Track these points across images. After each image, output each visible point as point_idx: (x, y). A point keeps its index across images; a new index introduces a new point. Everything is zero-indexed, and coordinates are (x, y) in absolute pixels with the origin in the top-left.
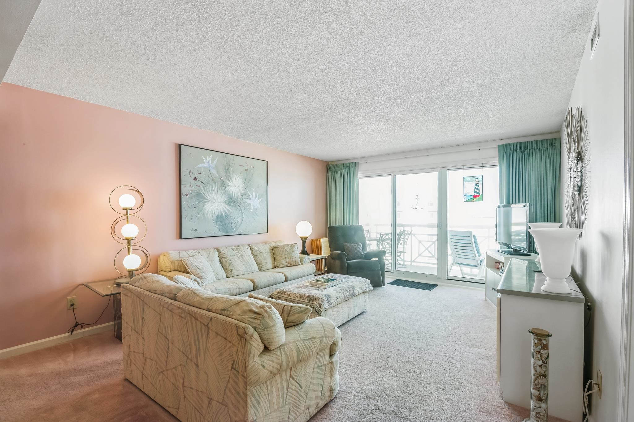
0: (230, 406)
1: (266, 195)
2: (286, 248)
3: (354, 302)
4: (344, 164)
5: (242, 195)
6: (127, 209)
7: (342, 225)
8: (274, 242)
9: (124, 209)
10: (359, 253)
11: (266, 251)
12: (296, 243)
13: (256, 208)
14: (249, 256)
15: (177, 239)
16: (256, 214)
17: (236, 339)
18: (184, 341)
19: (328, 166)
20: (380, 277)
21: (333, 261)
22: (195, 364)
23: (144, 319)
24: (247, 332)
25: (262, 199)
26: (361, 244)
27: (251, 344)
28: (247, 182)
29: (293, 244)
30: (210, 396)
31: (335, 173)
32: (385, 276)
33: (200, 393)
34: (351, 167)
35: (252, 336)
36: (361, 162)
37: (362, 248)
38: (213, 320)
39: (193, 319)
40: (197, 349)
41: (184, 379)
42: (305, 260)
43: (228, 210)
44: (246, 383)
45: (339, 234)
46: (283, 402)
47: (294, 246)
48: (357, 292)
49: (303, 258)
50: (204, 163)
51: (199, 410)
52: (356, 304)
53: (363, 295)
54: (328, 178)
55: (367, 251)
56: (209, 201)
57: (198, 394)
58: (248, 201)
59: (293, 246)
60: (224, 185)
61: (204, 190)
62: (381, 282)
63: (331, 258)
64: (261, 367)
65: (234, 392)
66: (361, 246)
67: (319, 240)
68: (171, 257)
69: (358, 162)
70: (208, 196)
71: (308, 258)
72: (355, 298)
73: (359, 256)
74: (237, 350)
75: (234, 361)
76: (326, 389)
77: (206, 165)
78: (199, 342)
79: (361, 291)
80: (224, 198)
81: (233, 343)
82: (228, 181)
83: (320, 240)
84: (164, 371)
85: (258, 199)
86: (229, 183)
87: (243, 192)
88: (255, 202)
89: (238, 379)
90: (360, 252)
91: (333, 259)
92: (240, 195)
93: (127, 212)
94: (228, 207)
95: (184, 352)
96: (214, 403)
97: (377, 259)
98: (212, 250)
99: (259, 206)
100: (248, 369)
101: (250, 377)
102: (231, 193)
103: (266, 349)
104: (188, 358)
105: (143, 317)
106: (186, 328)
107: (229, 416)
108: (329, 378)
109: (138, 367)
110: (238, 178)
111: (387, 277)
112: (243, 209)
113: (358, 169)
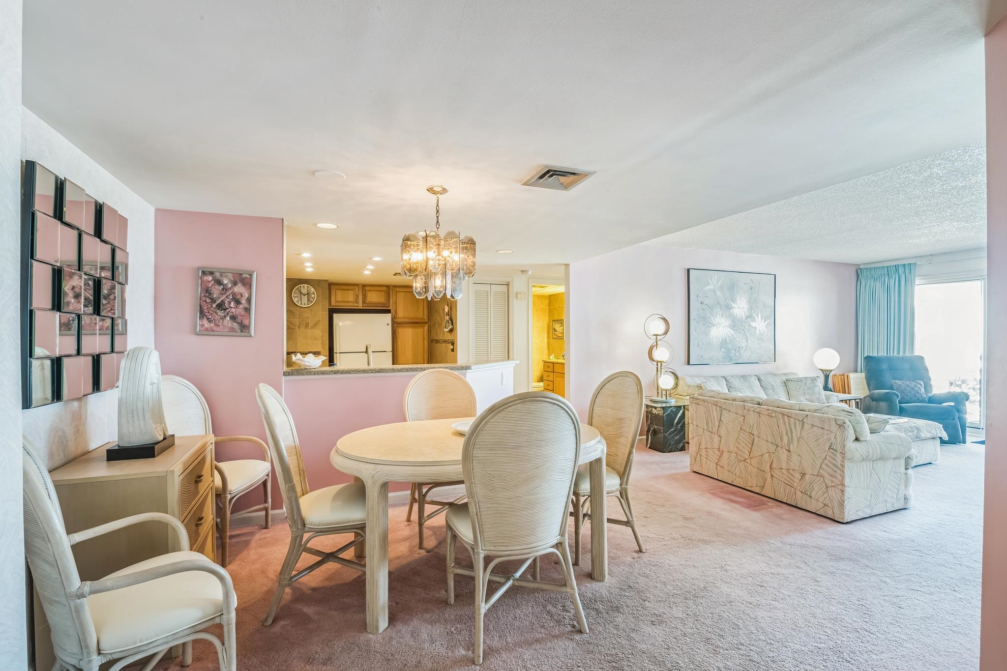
0: (826, 475)
1: (774, 316)
2: (805, 382)
3: (919, 447)
4: (887, 267)
5: (747, 318)
6: (656, 335)
7: (886, 355)
8: (785, 374)
9: (654, 335)
10: (918, 395)
11: (778, 384)
12: (818, 377)
13: (762, 332)
14: (759, 387)
15: (685, 364)
16: (762, 339)
17: (834, 428)
18: (773, 434)
19: (859, 271)
20: (958, 430)
21: (874, 402)
22: (786, 450)
23: (722, 422)
24: (845, 422)
25: (768, 321)
26: (922, 383)
27: (848, 431)
28: (753, 304)
29: (814, 378)
30: (803, 471)
31: (872, 280)
32: (967, 433)
33: (791, 471)
34: (901, 270)
35: (849, 426)
36: (920, 263)
37: (925, 389)
38: (808, 417)
39: (786, 417)
40: (789, 439)
41: (772, 462)
42: (832, 398)
43: (732, 335)
44: (843, 458)
45: (884, 366)
46: (867, 485)
47: (816, 379)
48: (923, 435)
49: (830, 396)
50: (710, 285)
51: (789, 483)
52: (921, 449)
53: (931, 440)
54: (858, 288)
55: (933, 393)
56: (714, 325)
57: (789, 473)
58: (753, 324)
59: (814, 380)
60: (728, 307)
61: (710, 314)
62: (959, 436)
63: (870, 400)
64: (855, 450)
65: (831, 465)
66: (923, 384)
67: (846, 375)
68: (687, 381)
69: (916, 264)
70: (713, 320)
71: (837, 396)
72: (920, 442)
73: (919, 399)
74: (836, 435)
75: (832, 443)
76: (901, 496)
77: (711, 287)
78: (792, 433)
79: (929, 435)
80: (728, 322)
81: (831, 430)
82: (732, 303)
83: (848, 376)
84: (746, 459)
85: (765, 322)
86: (734, 305)
87: (748, 314)
88: (760, 325)
89: (836, 455)
90: (921, 394)
91: (873, 400)
92: (744, 318)
93: (657, 338)
94: (732, 332)
95: (772, 442)
96: (807, 477)
97: (952, 404)
98: (720, 379)
99: (765, 330)
100: (846, 448)
101: (847, 454)
102: (735, 314)
103: (857, 439)
104: (777, 446)
105: (720, 420)
106: (777, 424)
107: (824, 484)
108: (904, 487)
109: (711, 460)
110: (743, 299)
111: (968, 435)
112: (747, 334)
113: (915, 273)
